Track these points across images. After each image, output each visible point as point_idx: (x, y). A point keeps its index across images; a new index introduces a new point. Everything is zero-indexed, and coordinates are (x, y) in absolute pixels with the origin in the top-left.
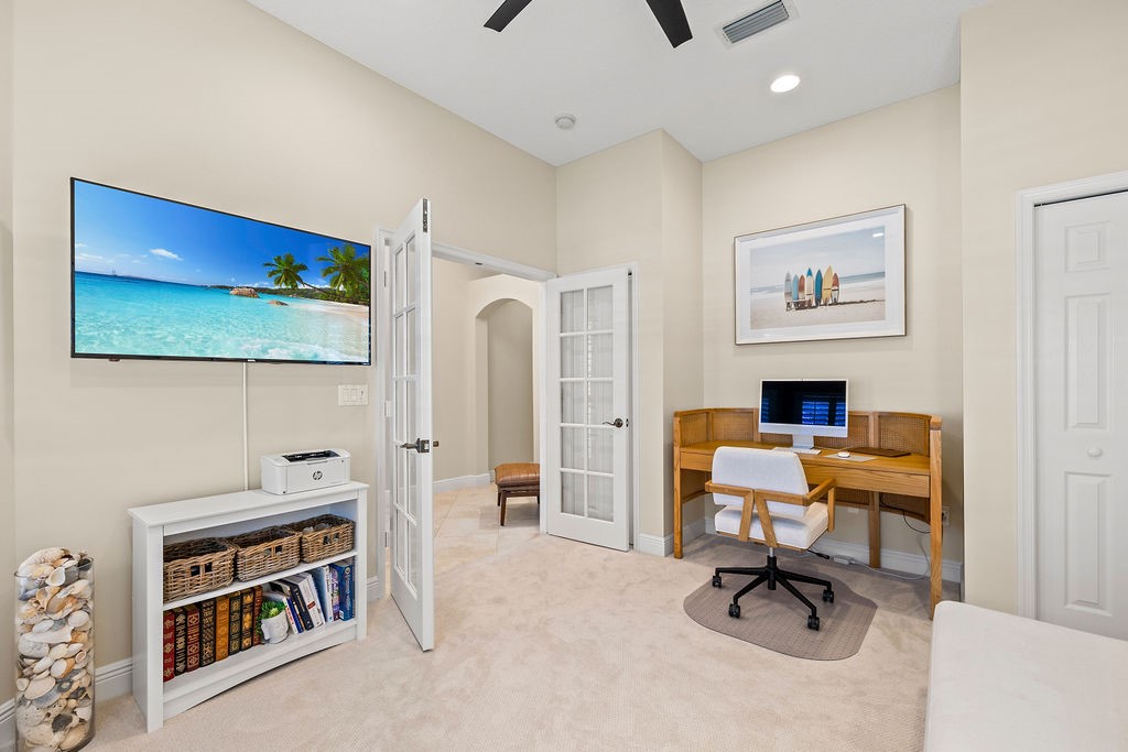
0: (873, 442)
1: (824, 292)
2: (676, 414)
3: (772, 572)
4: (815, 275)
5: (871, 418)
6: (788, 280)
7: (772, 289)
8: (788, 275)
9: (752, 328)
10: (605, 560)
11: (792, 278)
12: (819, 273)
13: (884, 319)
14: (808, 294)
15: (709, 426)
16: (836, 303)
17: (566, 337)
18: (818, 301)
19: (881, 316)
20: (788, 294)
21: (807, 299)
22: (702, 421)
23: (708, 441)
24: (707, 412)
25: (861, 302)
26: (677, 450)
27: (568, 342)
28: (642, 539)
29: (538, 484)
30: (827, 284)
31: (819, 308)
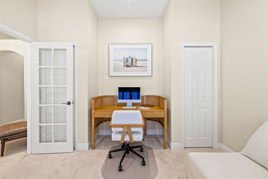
0: (145, 103)
1: (133, 63)
2: (93, 99)
3: (128, 148)
4: (131, 58)
5: (145, 97)
6: (124, 59)
7: (120, 61)
8: (124, 57)
9: (114, 72)
10: (63, 160)
11: (125, 58)
12: (132, 58)
13: (147, 72)
14: (129, 63)
15: (102, 102)
16: (136, 66)
17: (42, 68)
18: (132, 65)
19: (147, 71)
20: (124, 62)
21: (129, 64)
22: (100, 100)
23: (101, 106)
24: (101, 97)
25: (142, 67)
26: (93, 111)
27: (43, 70)
28: (79, 146)
29: (26, 131)
30: (134, 61)
31: (132, 67)
